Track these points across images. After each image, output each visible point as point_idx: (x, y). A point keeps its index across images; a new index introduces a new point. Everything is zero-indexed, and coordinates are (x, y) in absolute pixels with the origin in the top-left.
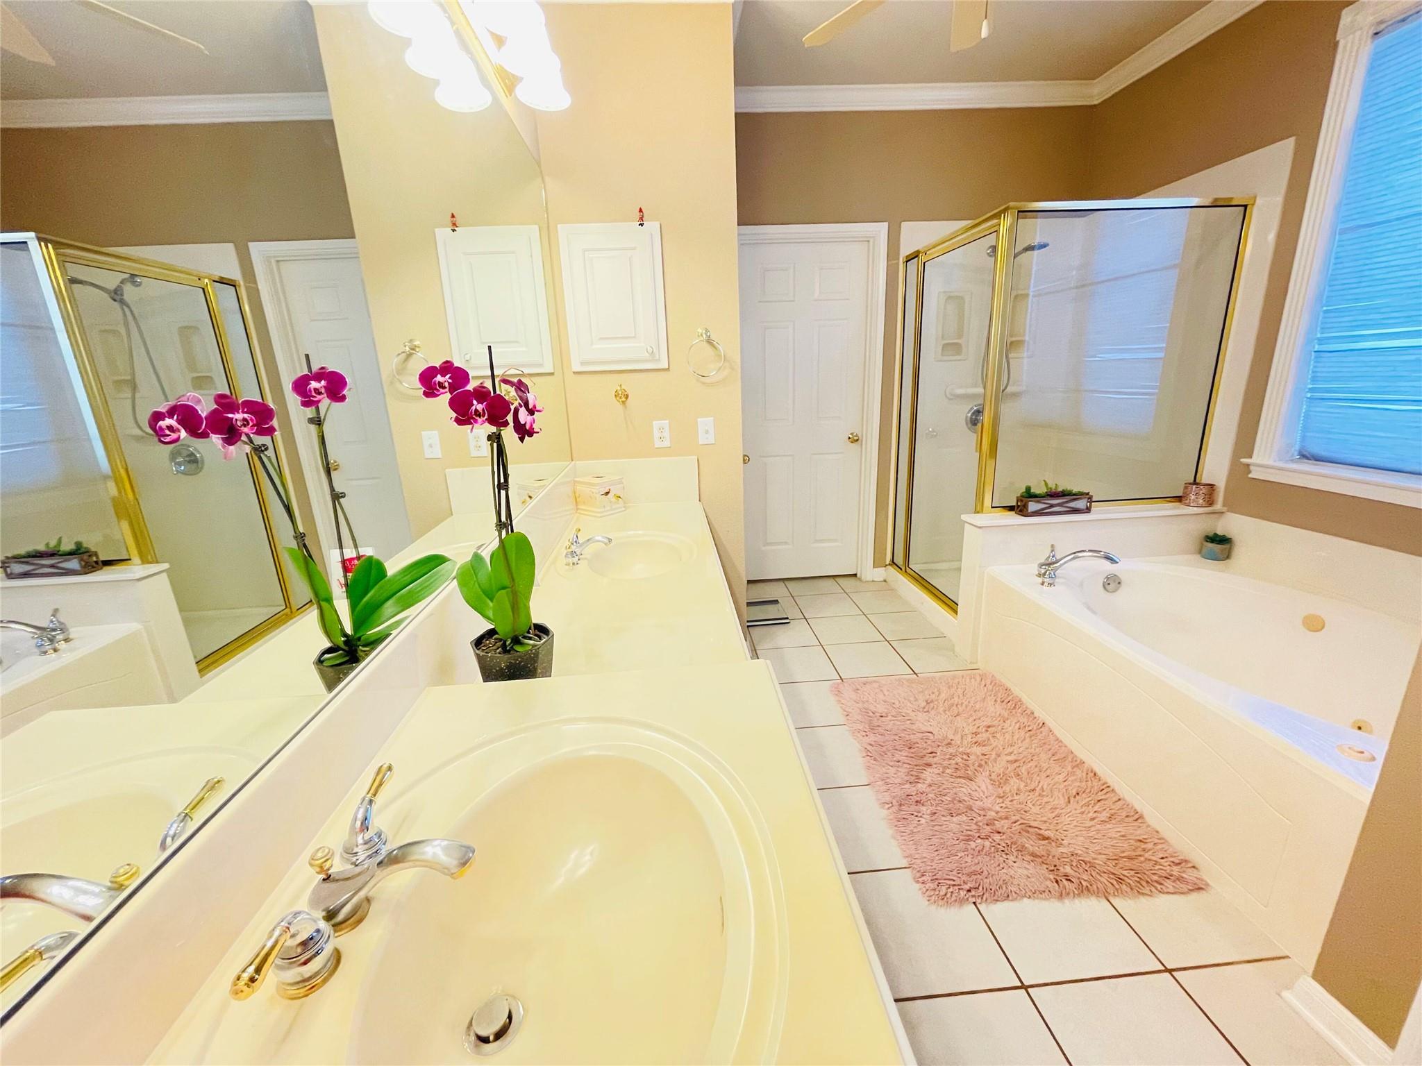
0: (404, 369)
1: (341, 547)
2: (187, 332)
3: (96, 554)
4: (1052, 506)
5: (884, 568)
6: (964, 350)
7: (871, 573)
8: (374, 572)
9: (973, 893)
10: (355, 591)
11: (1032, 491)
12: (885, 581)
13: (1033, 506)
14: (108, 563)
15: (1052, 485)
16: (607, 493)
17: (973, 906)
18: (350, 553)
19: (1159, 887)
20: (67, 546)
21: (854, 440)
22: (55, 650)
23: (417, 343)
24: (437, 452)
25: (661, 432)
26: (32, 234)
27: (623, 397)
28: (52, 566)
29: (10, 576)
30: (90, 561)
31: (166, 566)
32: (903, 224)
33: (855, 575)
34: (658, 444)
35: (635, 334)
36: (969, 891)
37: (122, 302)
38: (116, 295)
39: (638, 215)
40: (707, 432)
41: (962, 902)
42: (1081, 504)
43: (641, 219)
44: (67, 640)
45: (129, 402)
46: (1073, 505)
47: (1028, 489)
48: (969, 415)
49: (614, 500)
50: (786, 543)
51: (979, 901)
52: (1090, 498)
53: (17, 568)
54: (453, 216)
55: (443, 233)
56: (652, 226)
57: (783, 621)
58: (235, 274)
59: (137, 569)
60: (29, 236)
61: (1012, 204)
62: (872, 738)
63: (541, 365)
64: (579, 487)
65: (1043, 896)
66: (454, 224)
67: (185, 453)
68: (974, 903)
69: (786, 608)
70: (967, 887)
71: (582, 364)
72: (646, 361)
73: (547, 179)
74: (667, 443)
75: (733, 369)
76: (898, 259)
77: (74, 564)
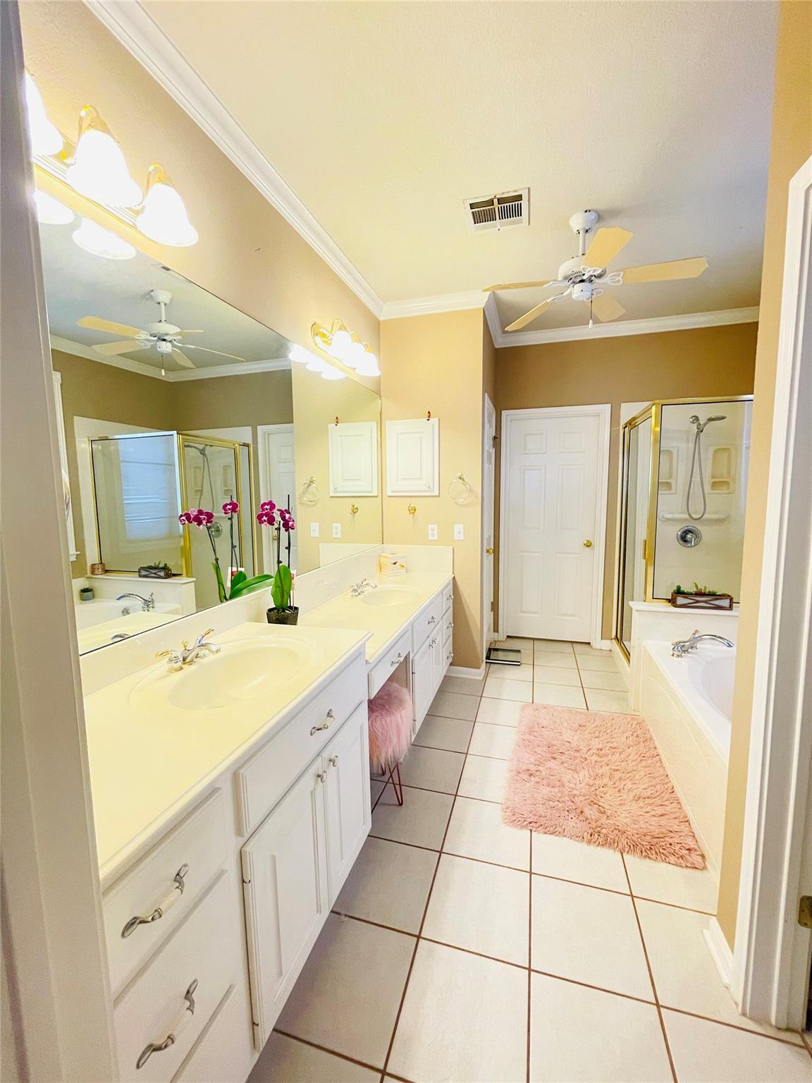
0: (307, 491)
1: (232, 567)
2: (225, 468)
3: (171, 570)
4: (697, 602)
5: (610, 641)
6: (673, 487)
7: (599, 643)
8: (242, 578)
9: (532, 824)
10: (234, 583)
11: (682, 589)
12: (610, 651)
13: (680, 600)
14: (174, 575)
15: (701, 587)
16: (395, 563)
17: (529, 832)
18: (235, 569)
19: (663, 857)
20: (162, 565)
21: (588, 545)
22: (148, 611)
23: (314, 479)
24: (317, 534)
25: (433, 531)
26: (175, 432)
27: (413, 510)
28: (155, 574)
29: (140, 576)
30: (168, 573)
31: (195, 579)
32: (622, 404)
33: (589, 643)
34: (430, 538)
35: (421, 476)
36: (530, 823)
37: (204, 454)
38: (202, 452)
39: (428, 415)
40: (459, 533)
41: (522, 827)
42: (726, 603)
43: (429, 417)
44: (153, 607)
45: (198, 500)
46: (717, 602)
47: (679, 588)
48: (679, 533)
49: (399, 567)
50: (536, 613)
51: (534, 829)
52: (731, 600)
53: (144, 573)
54: (337, 418)
55: (332, 426)
56: (434, 420)
57: (517, 664)
58: (249, 441)
59: (184, 579)
60: (174, 433)
61: (657, 401)
62: (527, 736)
63: (371, 492)
64: (382, 559)
65: (577, 839)
66: (337, 422)
67: (215, 526)
68: (531, 831)
69: (525, 657)
70: (530, 820)
71: (392, 492)
72: (427, 491)
73: (383, 398)
74: (436, 538)
75: (476, 497)
76: (619, 425)
77: (162, 574)
